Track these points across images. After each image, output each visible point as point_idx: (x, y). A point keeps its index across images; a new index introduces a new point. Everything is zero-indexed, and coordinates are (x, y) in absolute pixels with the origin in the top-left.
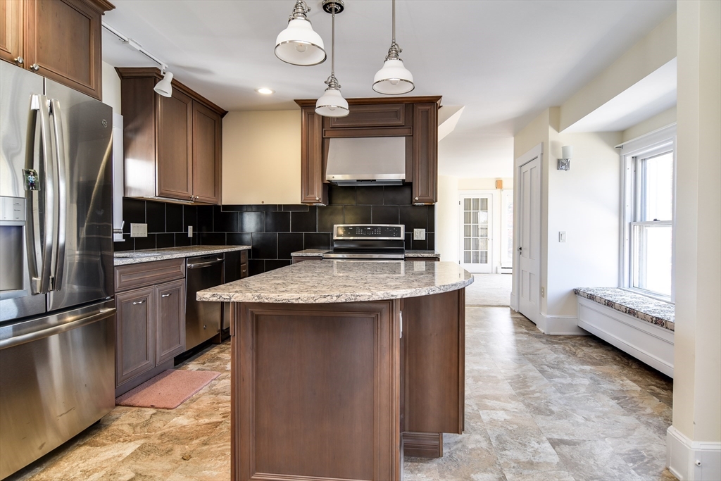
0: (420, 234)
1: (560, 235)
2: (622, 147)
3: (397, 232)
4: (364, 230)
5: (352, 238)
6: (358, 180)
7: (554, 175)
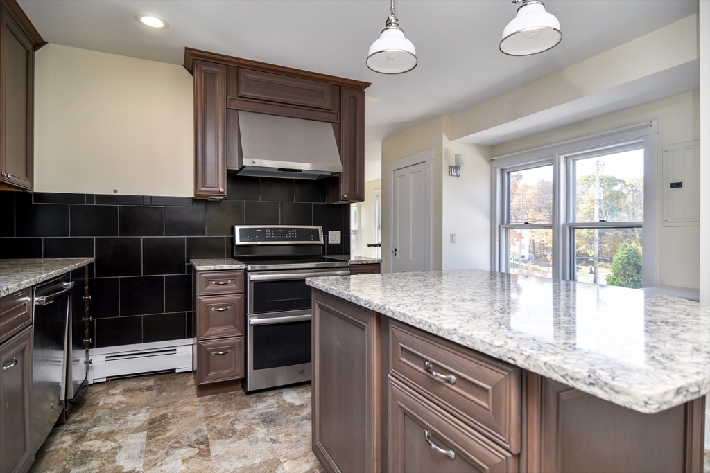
0: (335, 237)
1: (452, 236)
2: (494, 160)
3: (315, 235)
4: (275, 232)
5: (260, 243)
6: (280, 169)
7: (447, 181)
